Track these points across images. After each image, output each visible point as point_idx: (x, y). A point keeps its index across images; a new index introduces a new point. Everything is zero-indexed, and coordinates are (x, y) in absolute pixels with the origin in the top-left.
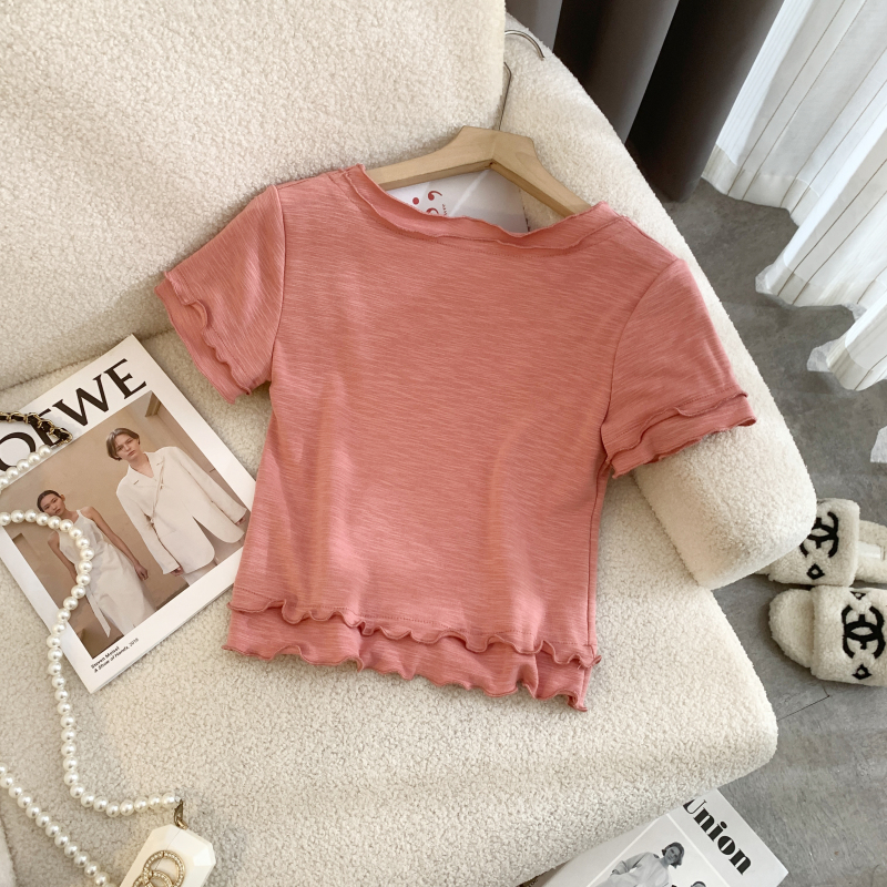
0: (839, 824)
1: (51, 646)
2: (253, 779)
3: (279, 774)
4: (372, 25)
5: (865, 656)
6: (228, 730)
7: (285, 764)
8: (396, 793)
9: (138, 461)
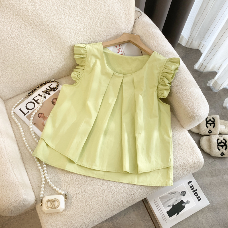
4: (107, 7)
5: (223, 150)
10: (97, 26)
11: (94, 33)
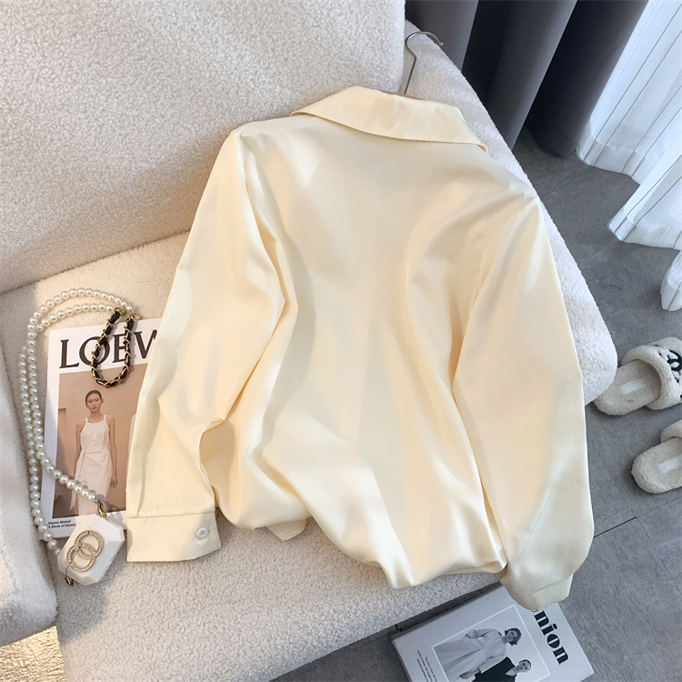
0: (644, 610)
4: (313, 26)
10: (281, 86)
11: (272, 105)
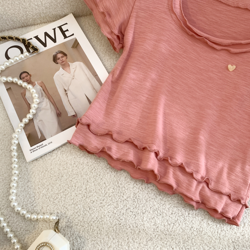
1: (14, 137)
2: (93, 216)
3: (105, 216)
6: (85, 191)
7: (108, 212)
8: (157, 236)
9: (65, 66)
